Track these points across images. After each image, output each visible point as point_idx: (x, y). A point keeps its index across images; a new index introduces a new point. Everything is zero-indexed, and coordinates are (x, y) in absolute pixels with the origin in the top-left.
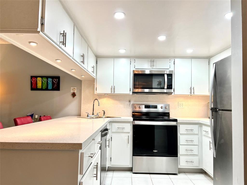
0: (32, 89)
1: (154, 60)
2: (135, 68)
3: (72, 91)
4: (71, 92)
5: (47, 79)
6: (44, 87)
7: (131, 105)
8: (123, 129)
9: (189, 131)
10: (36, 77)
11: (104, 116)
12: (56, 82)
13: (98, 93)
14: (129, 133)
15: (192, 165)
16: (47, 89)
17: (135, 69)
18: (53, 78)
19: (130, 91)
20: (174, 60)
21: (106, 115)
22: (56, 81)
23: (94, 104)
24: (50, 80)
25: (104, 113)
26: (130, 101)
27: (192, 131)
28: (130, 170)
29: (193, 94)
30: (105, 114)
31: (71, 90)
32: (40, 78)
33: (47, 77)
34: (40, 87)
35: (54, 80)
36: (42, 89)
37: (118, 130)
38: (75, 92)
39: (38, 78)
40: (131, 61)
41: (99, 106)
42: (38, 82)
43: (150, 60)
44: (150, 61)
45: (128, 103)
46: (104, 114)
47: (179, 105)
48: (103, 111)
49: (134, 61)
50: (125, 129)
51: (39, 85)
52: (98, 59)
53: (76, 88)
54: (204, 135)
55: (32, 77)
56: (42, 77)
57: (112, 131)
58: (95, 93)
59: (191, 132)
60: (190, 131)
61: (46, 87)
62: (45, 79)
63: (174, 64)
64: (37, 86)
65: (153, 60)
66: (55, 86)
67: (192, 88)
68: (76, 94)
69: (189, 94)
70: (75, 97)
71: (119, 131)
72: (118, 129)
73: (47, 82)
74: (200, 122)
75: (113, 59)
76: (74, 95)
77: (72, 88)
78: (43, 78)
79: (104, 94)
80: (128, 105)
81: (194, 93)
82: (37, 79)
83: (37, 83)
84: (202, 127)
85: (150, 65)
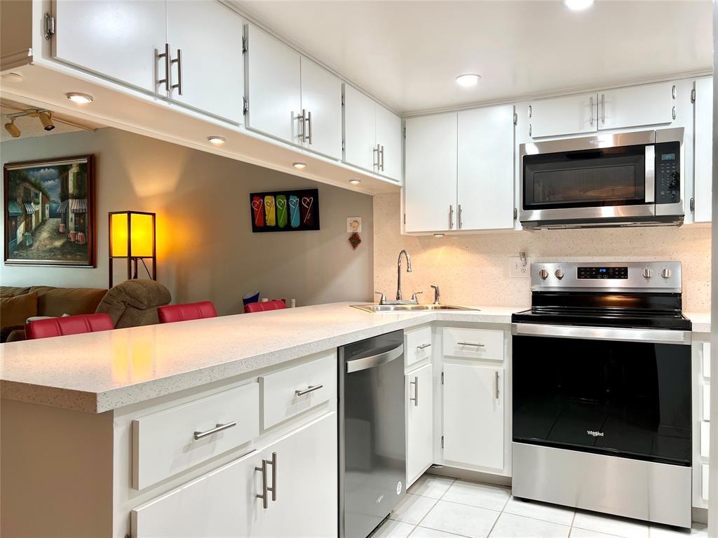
0: (256, 229)
1: (603, 96)
2: (532, 136)
3: (350, 231)
4: (348, 231)
5: (288, 199)
6: (282, 223)
7: (528, 267)
8: (477, 350)
10: (262, 195)
11: (437, 303)
12: (309, 206)
13: (408, 233)
14: (501, 362)
16: (288, 228)
17: (534, 138)
18: (300, 193)
19: (515, 218)
20: (694, 83)
21: (444, 301)
22: (308, 204)
23: (399, 267)
24: (294, 199)
25: (437, 294)
26: (524, 255)
28: (505, 485)
30: (439, 298)
31: (348, 225)
32: (270, 197)
33: (288, 194)
34: (273, 224)
35: (305, 201)
36: (276, 229)
37: (464, 351)
38: (359, 230)
39: (266, 197)
40: (515, 114)
41: (408, 271)
42: (267, 208)
43: (587, 98)
44: (588, 102)
45: (519, 261)
46: (436, 298)
48: (433, 287)
49: (529, 113)
50: (485, 351)
51: (271, 218)
52: (407, 120)
53: (359, 219)
55: (253, 196)
56: (275, 194)
57: (445, 354)
58: (402, 233)
61: (286, 222)
62: (282, 200)
63: (693, 101)
64: (265, 220)
65: (600, 97)
66: (308, 216)
68: (361, 237)
70: (360, 246)
71: (467, 352)
72: (463, 348)
73: (288, 205)
75: (455, 114)
76: (355, 240)
77: (349, 220)
78: (278, 196)
79: (433, 234)
80: (520, 268)
82: (265, 201)
83: (265, 211)
85: (587, 117)
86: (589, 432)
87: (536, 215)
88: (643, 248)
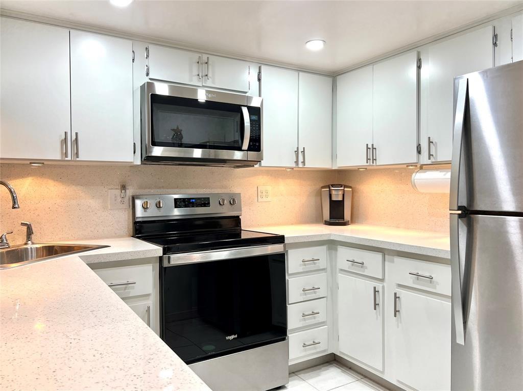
1: (208, 59)
2: (150, 76)
7: (126, 200)
9: (308, 264)
14: (148, 295)
15: (314, 351)
17: (150, 79)
19: (134, 152)
20: (260, 68)
25: (30, 233)
26: (124, 187)
27: (315, 264)
29: (301, 165)
30: (33, 236)
41: (14, 208)
43: (196, 56)
44: (195, 59)
45: (118, 192)
46: (29, 237)
47: (259, 194)
48: (23, 224)
54: (341, 270)
59: (311, 267)
60: (310, 264)
63: (259, 80)
65: (205, 59)
67: (301, 149)
69: (294, 165)
74: (331, 238)
75: (67, 31)
79: (28, 163)
80: (119, 199)
81: (304, 162)
84: (336, 250)
85: (195, 72)
86: (227, 338)
87: (158, 151)
88: (214, 183)
